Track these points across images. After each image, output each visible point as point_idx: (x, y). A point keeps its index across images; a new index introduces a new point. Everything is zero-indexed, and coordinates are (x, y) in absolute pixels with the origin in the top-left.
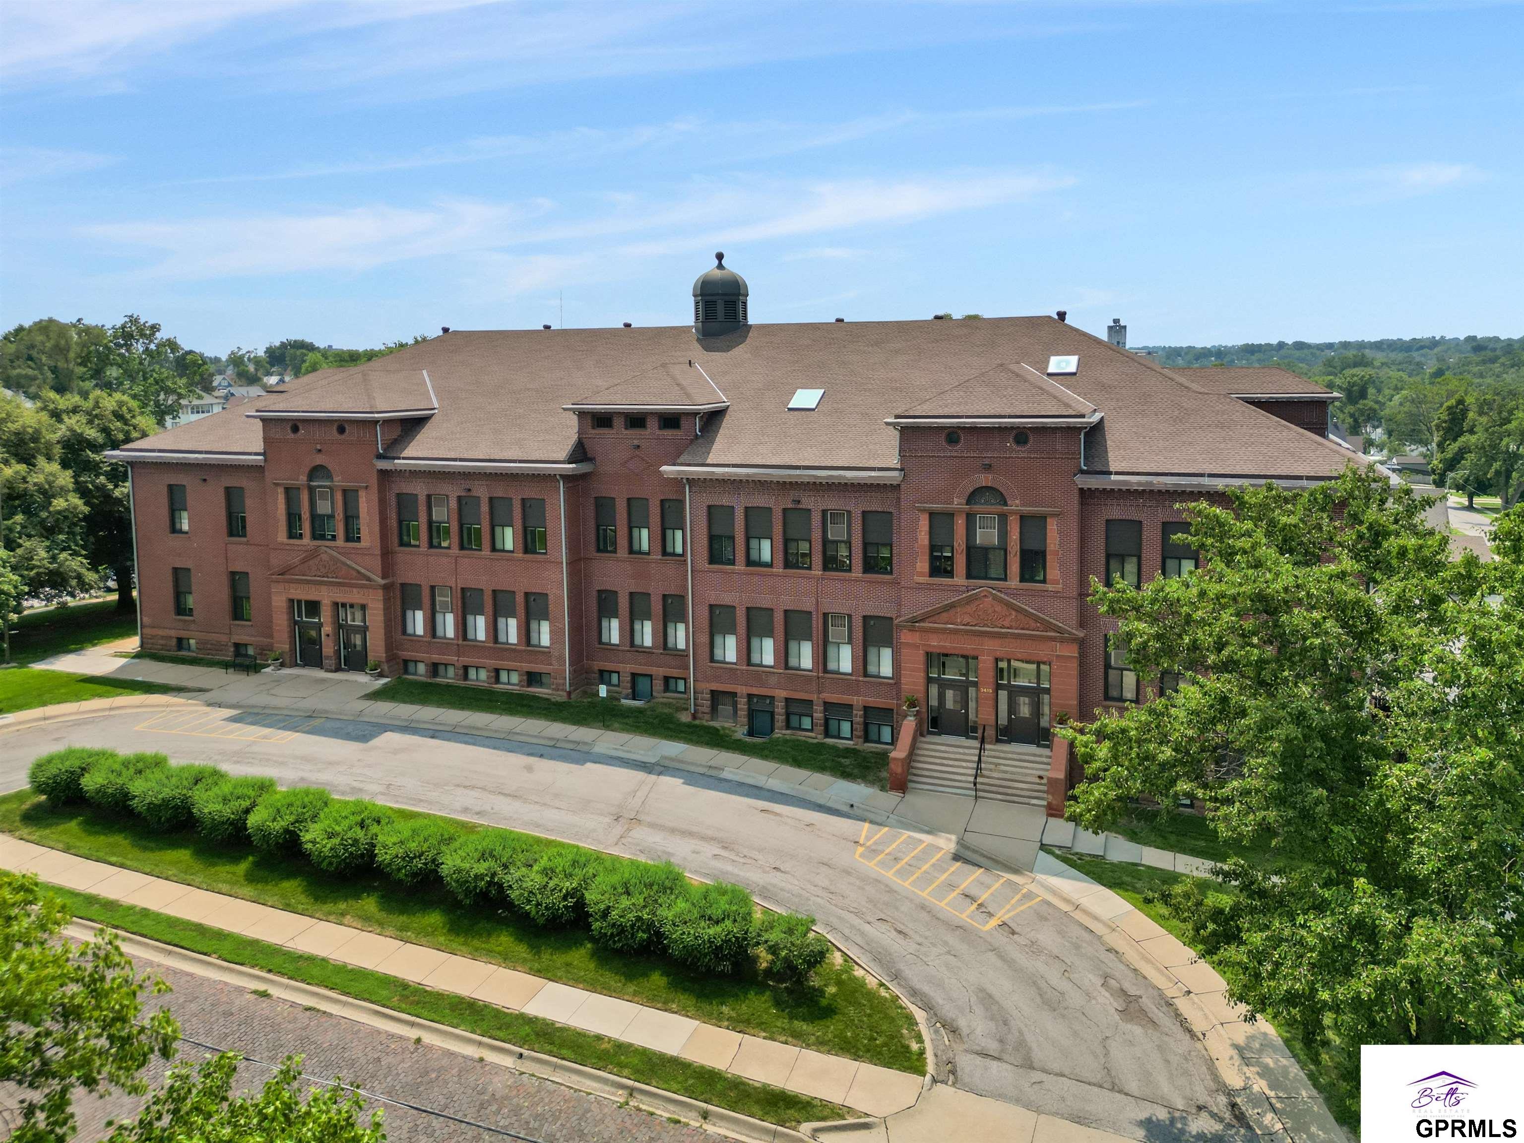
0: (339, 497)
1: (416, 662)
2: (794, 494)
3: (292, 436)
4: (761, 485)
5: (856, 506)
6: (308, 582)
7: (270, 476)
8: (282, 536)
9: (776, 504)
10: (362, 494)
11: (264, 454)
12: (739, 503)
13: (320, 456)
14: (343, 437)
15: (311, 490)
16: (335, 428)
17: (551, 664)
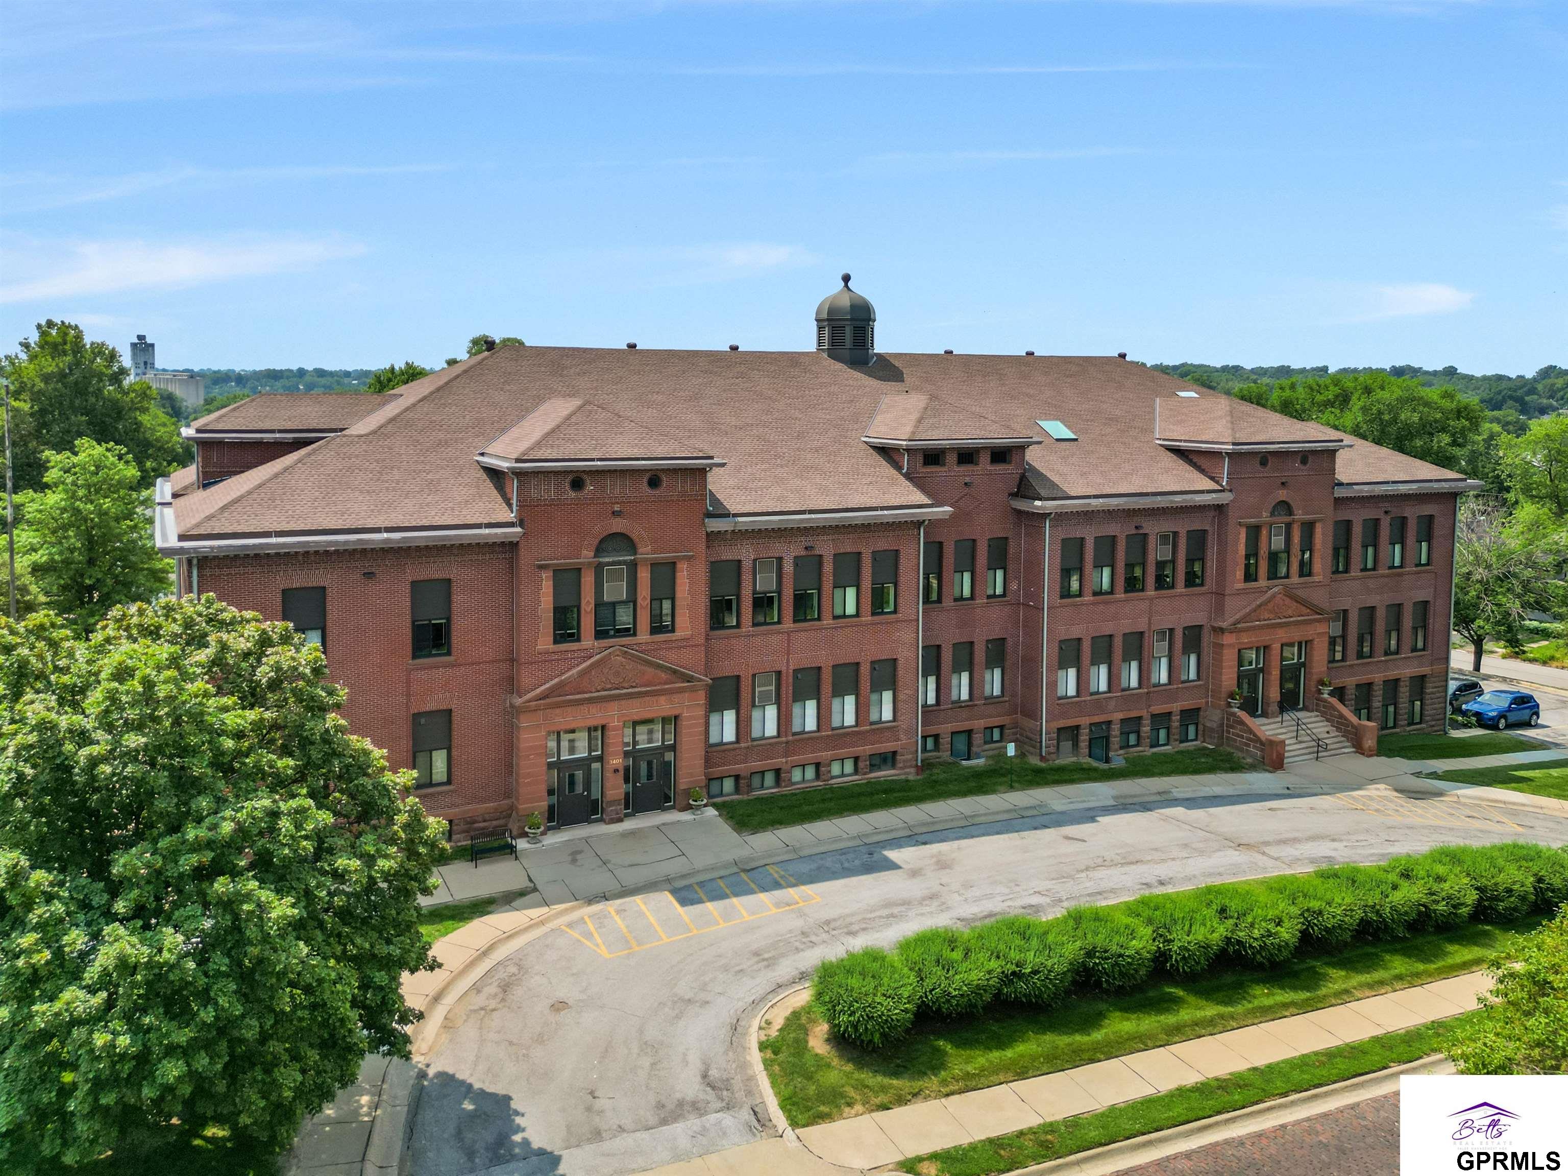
0: (644, 575)
1: (721, 778)
2: (1137, 520)
3: (572, 494)
4: (1110, 514)
5: (1183, 527)
6: (591, 701)
7: (526, 557)
8: (545, 642)
9: (1120, 531)
10: (682, 566)
11: (521, 524)
12: (1089, 534)
13: (618, 520)
14: (657, 492)
15: (599, 568)
16: (645, 480)
17: (898, 740)
